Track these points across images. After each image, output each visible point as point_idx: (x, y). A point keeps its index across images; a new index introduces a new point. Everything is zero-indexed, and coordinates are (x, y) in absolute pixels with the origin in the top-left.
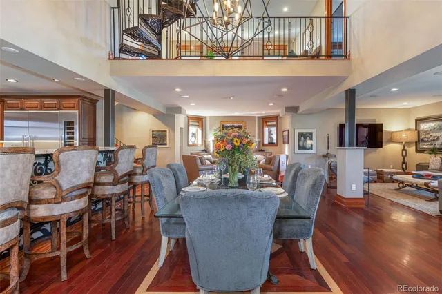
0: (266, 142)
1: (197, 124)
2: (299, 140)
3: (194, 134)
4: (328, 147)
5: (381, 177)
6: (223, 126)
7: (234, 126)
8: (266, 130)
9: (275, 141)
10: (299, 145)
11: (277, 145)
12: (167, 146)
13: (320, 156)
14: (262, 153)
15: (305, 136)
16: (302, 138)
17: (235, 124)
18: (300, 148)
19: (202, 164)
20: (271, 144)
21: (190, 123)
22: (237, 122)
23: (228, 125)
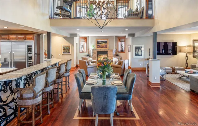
0: (120, 50)
1: (84, 40)
2: (136, 51)
3: (83, 46)
4: (150, 55)
5: (174, 71)
6: (98, 41)
7: (103, 41)
8: (119, 43)
9: (124, 50)
10: (135, 54)
11: (125, 52)
12: (70, 54)
13: (146, 59)
14: (117, 57)
15: (138, 48)
16: (137, 50)
17: (104, 41)
18: (136, 55)
19: (89, 65)
20: (122, 51)
21: (81, 40)
22: (105, 40)
23: (100, 41)
